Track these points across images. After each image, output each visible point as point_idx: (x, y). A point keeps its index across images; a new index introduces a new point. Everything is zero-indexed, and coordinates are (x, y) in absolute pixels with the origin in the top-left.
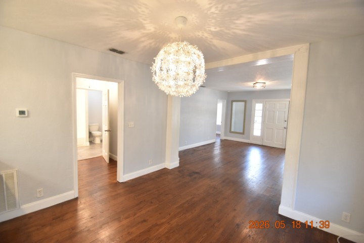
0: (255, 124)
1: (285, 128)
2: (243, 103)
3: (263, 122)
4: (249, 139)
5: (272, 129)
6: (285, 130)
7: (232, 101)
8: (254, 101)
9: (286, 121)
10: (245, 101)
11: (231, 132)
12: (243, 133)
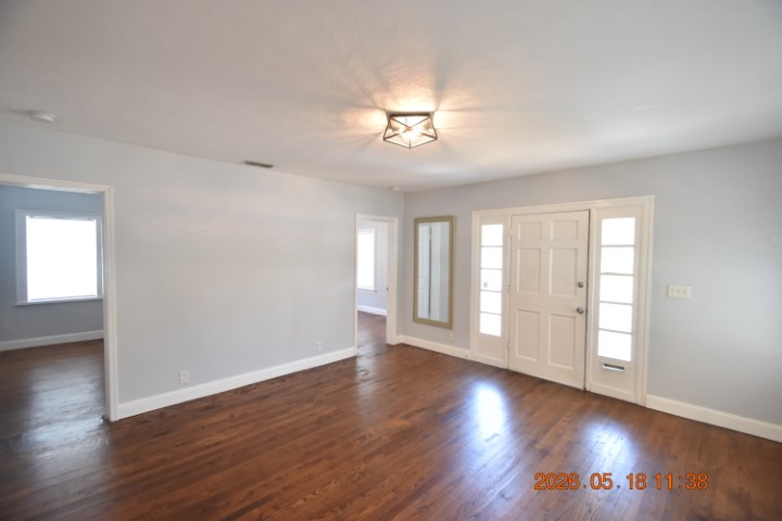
0: (482, 294)
1: (579, 311)
2: (447, 224)
3: (508, 289)
4: (467, 347)
5: (538, 313)
6: (580, 319)
7: (418, 221)
8: (475, 216)
9: (580, 285)
10: (450, 219)
11: (416, 319)
12: (449, 326)
